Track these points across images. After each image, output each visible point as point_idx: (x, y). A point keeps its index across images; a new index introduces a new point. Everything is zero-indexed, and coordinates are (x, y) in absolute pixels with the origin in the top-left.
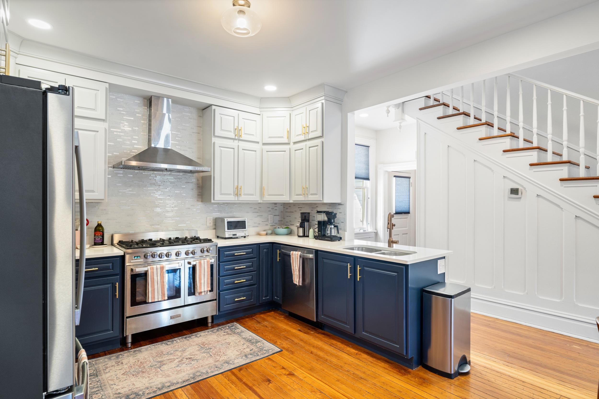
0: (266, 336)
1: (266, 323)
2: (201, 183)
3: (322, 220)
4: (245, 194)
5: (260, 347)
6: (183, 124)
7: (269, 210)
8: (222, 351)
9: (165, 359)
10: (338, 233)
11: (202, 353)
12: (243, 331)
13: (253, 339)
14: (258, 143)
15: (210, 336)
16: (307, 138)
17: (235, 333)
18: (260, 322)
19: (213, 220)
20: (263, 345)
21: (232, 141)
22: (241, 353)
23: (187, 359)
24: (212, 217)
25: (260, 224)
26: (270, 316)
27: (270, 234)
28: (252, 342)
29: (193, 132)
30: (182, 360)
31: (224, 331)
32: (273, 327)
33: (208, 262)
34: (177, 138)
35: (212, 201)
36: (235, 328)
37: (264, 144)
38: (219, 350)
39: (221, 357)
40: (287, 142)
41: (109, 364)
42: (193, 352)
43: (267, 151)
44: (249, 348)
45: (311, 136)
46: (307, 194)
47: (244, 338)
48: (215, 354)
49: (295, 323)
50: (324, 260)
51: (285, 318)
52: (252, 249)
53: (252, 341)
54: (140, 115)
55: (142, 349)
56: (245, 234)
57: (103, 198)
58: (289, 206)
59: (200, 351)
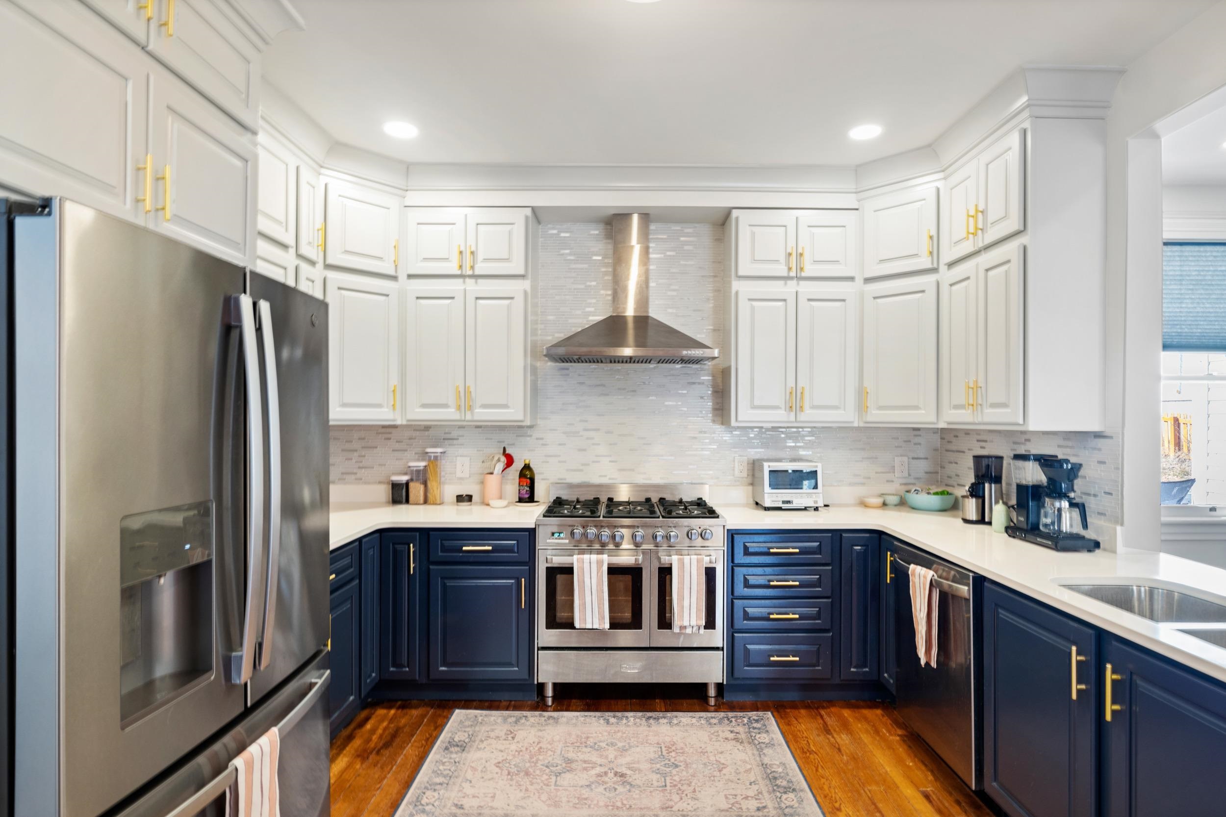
0: (823, 780)
1: (843, 739)
2: (721, 384)
3: (1031, 484)
4: (814, 407)
5: (786, 807)
6: (682, 262)
7: (896, 445)
8: (693, 784)
9: (581, 757)
10: (1085, 526)
11: (653, 772)
12: (776, 742)
13: (782, 777)
14: (852, 279)
15: (697, 730)
16: (981, 245)
17: (752, 741)
18: (829, 730)
19: (748, 464)
20: (796, 805)
21: (782, 282)
22: (731, 808)
23: (616, 774)
24: (746, 458)
25: (869, 478)
26: (866, 719)
27: (896, 505)
28: (776, 785)
29: (703, 276)
30: (606, 773)
31: (732, 729)
32: (854, 758)
33: (698, 561)
34: (670, 293)
35: (733, 423)
36: (759, 729)
37: (868, 280)
38: (690, 777)
39: (681, 799)
40: (929, 266)
41: (496, 731)
42: (638, 762)
43: (875, 298)
44: (759, 799)
45: (991, 236)
46: (981, 405)
47: (764, 766)
48: (675, 786)
49: (926, 766)
50: (1000, 610)
51: (904, 741)
52: (820, 542)
53: (778, 782)
54: (600, 258)
55: (562, 717)
56: (816, 502)
57: (521, 417)
58: (955, 436)
59: (653, 764)
